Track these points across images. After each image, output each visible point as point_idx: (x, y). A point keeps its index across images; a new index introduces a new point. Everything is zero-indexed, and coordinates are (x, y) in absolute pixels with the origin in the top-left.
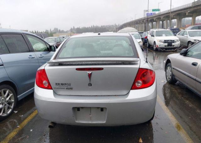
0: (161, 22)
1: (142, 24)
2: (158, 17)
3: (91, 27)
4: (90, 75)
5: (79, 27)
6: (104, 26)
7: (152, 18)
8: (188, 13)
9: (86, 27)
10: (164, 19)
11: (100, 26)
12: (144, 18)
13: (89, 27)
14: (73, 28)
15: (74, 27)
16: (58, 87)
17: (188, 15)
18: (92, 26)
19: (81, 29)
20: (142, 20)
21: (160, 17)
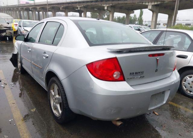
0: (37, 13)
1: (16, 11)
2: (34, 7)
7: (28, 7)
8: (62, 8)
10: (40, 10)
12: (19, 5)
16: (132, 77)
17: (62, 10)
20: (16, 7)
21: (35, 7)
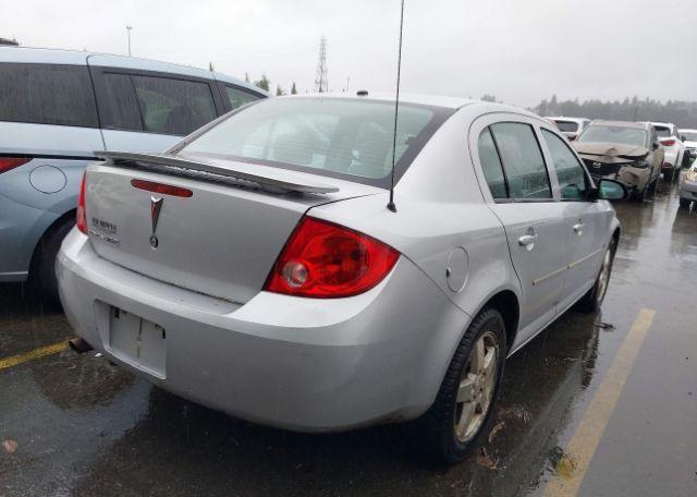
3: (621, 102)
4: (157, 208)
5: (573, 100)
6: (682, 104)
9: (604, 101)
11: (664, 103)
13: (617, 103)
14: (549, 100)
15: (554, 98)
16: (95, 229)
18: (627, 101)
19: (580, 107)
